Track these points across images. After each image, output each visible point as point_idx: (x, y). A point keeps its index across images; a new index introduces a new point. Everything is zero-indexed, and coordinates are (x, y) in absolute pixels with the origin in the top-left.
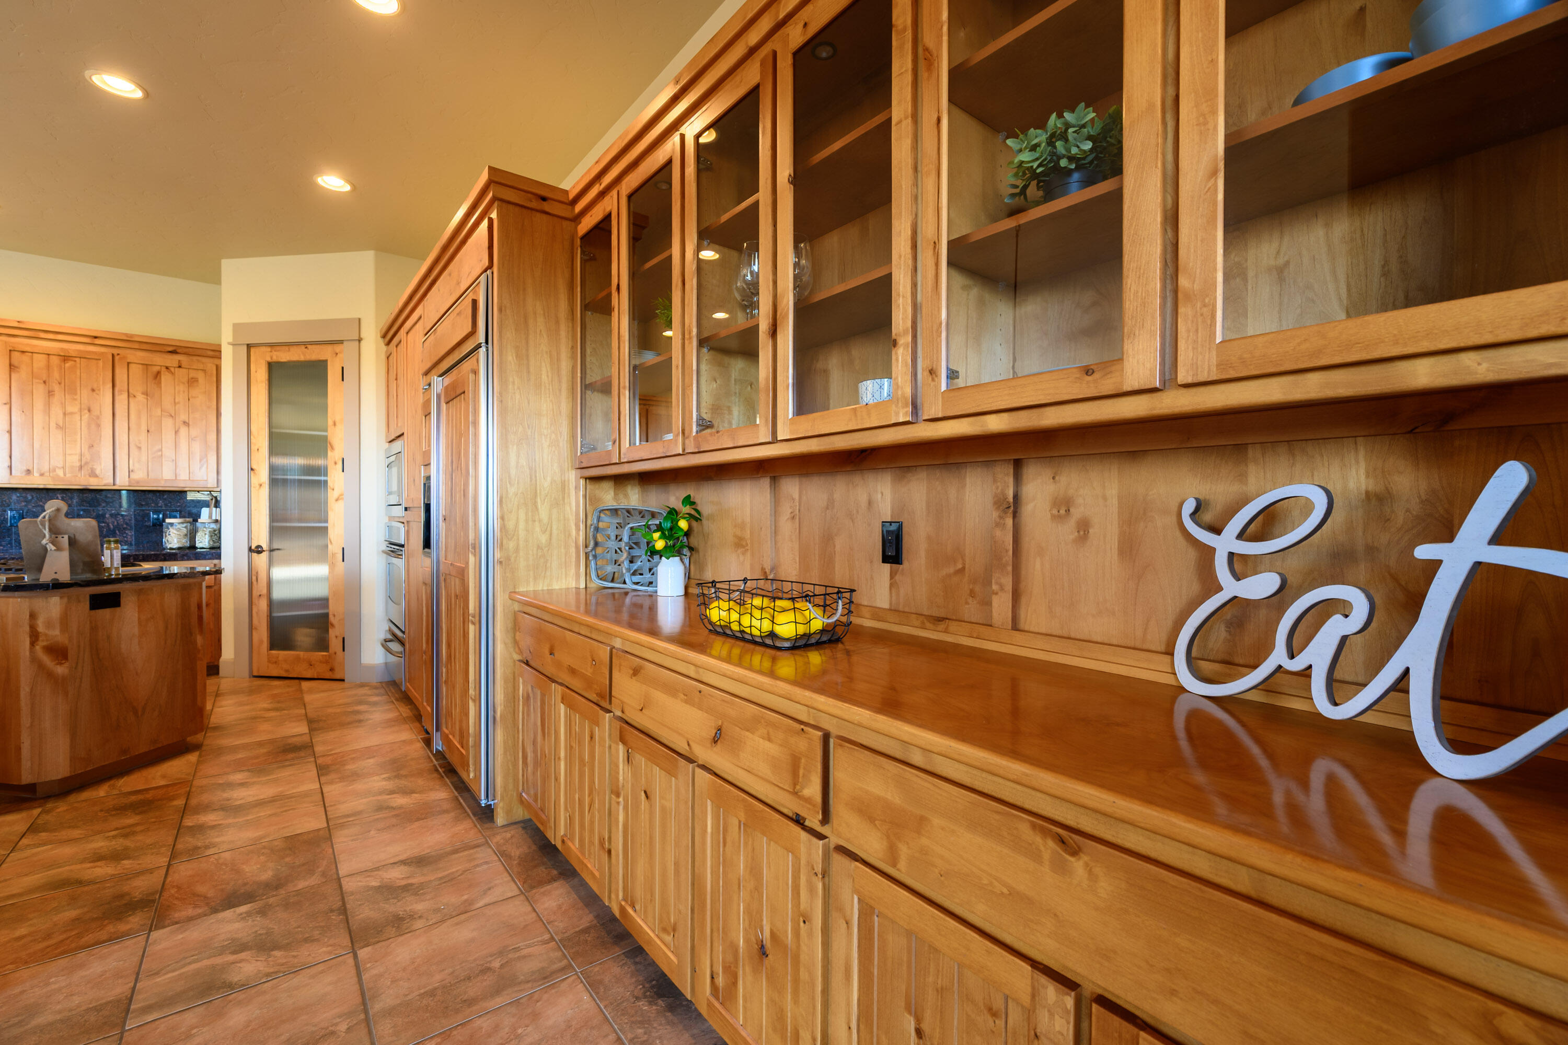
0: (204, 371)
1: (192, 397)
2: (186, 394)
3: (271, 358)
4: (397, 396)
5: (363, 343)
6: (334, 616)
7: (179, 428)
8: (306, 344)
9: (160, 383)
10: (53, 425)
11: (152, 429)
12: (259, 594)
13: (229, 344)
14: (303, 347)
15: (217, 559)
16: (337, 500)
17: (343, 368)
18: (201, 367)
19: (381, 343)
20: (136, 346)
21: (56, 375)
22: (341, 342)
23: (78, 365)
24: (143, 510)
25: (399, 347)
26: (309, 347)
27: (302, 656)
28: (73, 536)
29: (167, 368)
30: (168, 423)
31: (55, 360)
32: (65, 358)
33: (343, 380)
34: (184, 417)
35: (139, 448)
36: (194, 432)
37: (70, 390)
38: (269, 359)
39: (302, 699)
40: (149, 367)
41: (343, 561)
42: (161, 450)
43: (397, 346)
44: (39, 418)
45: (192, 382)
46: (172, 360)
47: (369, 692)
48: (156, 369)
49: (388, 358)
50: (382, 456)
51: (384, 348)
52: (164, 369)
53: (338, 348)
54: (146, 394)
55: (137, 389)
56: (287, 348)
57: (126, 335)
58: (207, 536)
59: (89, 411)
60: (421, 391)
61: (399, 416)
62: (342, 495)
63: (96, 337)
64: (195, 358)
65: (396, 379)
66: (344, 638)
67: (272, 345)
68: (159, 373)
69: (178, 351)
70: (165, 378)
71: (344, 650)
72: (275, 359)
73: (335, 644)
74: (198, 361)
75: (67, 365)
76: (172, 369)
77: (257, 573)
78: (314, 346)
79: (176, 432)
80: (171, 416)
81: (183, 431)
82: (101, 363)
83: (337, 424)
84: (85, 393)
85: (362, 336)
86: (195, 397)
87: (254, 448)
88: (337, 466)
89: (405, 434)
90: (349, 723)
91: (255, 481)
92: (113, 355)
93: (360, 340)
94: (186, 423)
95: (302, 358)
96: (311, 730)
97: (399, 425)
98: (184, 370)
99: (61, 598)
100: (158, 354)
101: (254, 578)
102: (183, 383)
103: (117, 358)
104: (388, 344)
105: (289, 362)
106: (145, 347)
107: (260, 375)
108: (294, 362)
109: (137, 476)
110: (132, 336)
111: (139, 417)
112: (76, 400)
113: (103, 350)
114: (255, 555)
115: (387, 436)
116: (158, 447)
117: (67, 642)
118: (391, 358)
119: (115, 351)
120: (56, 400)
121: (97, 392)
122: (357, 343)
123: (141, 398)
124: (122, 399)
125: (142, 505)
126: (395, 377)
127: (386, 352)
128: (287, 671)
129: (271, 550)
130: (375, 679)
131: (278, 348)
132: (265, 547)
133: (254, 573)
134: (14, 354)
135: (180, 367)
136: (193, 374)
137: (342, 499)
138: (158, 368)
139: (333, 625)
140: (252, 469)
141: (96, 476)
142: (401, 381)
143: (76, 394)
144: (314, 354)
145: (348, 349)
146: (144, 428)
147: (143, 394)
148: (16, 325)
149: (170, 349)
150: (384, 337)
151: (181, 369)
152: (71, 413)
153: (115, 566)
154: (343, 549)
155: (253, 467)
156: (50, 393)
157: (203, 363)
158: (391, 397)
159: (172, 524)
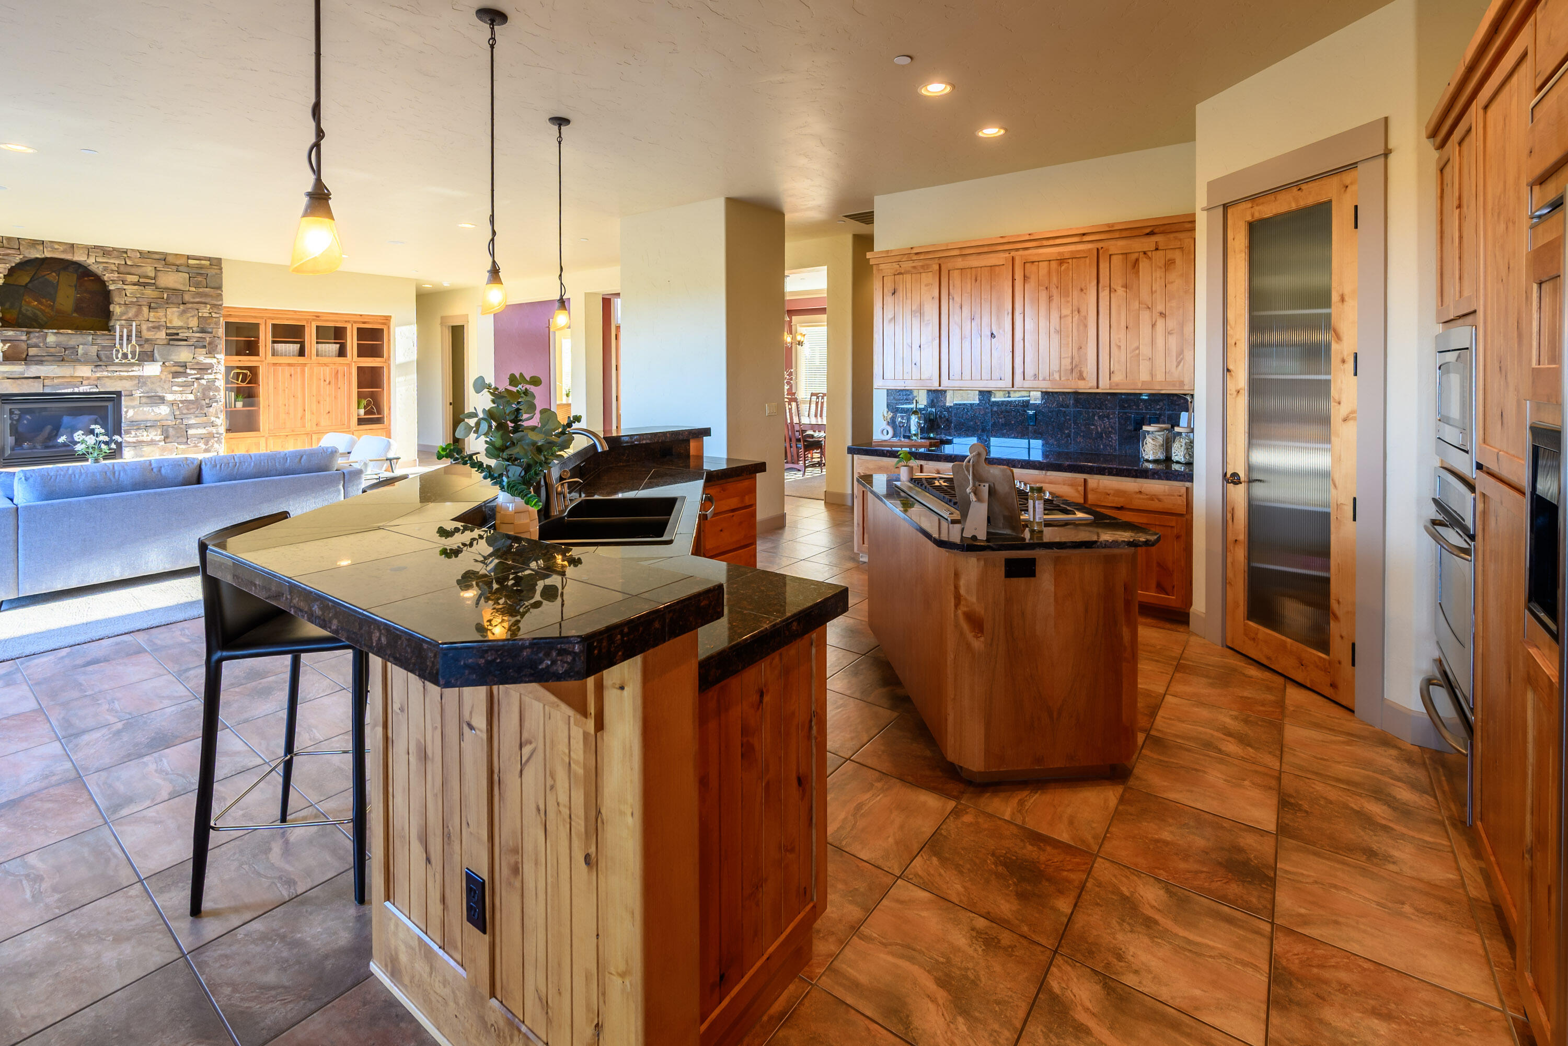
0: (1181, 248)
1: (1169, 283)
2: (1163, 280)
3: (1253, 216)
4: (1461, 237)
5: (1392, 157)
6: (1339, 602)
7: (1156, 321)
8: (1297, 185)
9: (1138, 272)
10: (1052, 330)
11: (1130, 326)
12: (1234, 538)
13: (1203, 209)
14: (1295, 189)
15: (1189, 481)
16: (1345, 420)
17: (1356, 207)
18: (1178, 244)
19: (1429, 147)
20: (1117, 235)
21: (1055, 280)
22: (1353, 166)
23: (1071, 267)
24: (1126, 413)
25: (1465, 144)
26: (1304, 187)
27: (1289, 646)
28: (992, 485)
29: (1145, 253)
30: (1145, 316)
31: (1054, 265)
32: (1061, 261)
33: (1356, 227)
34: (1160, 308)
35: (1119, 347)
36: (1172, 323)
37: (1064, 292)
38: (1249, 218)
39: (1280, 729)
40: (1129, 256)
41: (1354, 519)
42: (1138, 348)
43: (1460, 144)
44: (1043, 323)
45: (1169, 264)
46: (1148, 244)
47: (1398, 768)
48: (1135, 256)
49: (1442, 171)
50: (1430, 348)
51: (1435, 154)
52: (1142, 255)
53: (1347, 178)
54: (1125, 286)
55: (1117, 283)
56: (1272, 197)
57: (1108, 225)
58: (1183, 449)
59: (1079, 312)
60: (1525, 223)
61: (1466, 276)
62: (1353, 412)
63: (1084, 234)
64: (1172, 236)
65: (1459, 206)
66: (1353, 645)
67: (1253, 199)
68: (1137, 260)
69: (1156, 230)
70: (1144, 265)
71: (1353, 664)
72: (1257, 216)
73: (1339, 649)
74: (1176, 238)
75: (1063, 268)
76: (1149, 254)
77: (1233, 509)
78: (1311, 185)
79: (1153, 326)
80: (1149, 308)
81: (1160, 323)
82: (1088, 260)
83: (1346, 298)
84: (1076, 293)
85: (1390, 147)
86: (1172, 283)
87: (1231, 341)
88: (1346, 365)
89: (1480, 314)
90: (1351, 849)
91: (1231, 387)
92: (1098, 249)
93: (1386, 154)
94: (1162, 315)
95: (1294, 206)
96: (1282, 830)
97: (1466, 294)
98: (1161, 252)
99: (978, 560)
100: (1137, 240)
101: (1229, 516)
102: (1161, 268)
103: (1101, 252)
104: (1442, 146)
105: (1276, 216)
106: (1125, 234)
107: (1239, 241)
108: (1282, 214)
109: (1118, 378)
110: (1113, 225)
111: (1119, 313)
112: (1068, 302)
113: (1090, 246)
114: (1231, 486)
115: (1439, 313)
116: (1136, 345)
117: (983, 612)
118: (1448, 169)
119: (1100, 245)
120: (1054, 304)
121: (1084, 291)
122: (1382, 159)
123: (1121, 291)
124: (1104, 294)
125: (1125, 407)
126: (1456, 203)
127: (1440, 158)
128: (1269, 658)
129: (1250, 481)
130: (1409, 737)
131: (1261, 200)
132: (1242, 475)
133: (1229, 508)
134: (1028, 265)
135: (1157, 249)
136: (1170, 255)
137: (1354, 419)
138: (1136, 255)
139: (1336, 618)
140: (1228, 370)
141: (1084, 379)
142: (1470, 209)
143: (1068, 296)
144: (1310, 197)
145: (1368, 173)
146: (1123, 324)
147: (1122, 287)
148: (1027, 238)
149: (1148, 231)
150: (1433, 135)
151: (1158, 252)
152: (1066, 316)
153: (1037, 520)
154: (1355, 499)
155: (1230, 367)
156: (1050, 298)
157: (1180, 240)
158: (1447, 241)
159: (1148, 432)
